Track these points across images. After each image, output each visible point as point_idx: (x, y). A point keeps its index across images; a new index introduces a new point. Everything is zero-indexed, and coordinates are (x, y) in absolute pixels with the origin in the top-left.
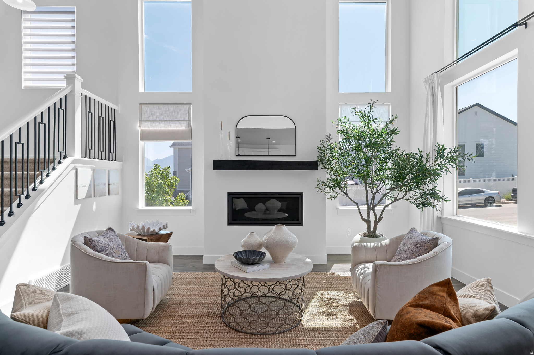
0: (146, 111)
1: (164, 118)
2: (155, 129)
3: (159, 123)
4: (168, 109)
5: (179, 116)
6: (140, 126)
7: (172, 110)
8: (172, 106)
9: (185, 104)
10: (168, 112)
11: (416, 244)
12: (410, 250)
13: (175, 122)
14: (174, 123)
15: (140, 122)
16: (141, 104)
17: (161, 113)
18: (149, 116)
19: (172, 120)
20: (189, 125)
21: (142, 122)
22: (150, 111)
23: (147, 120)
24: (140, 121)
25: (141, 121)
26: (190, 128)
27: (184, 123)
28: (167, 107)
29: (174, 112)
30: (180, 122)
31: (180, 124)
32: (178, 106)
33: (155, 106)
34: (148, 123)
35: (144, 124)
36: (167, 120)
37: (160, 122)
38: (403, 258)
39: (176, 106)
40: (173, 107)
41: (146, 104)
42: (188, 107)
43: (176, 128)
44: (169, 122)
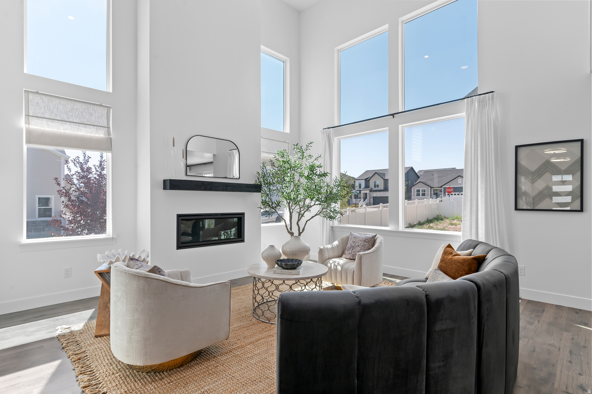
0: (38, 103)
1: (69, 118)
2: (55, 130)
3: (62, 124)
4: (75, 107)
5: (93, 119)
6: (27, 122)
7: (81, 110)
8: (83, 104)
9: (101, 105)
10: (75, 111)
11: (365, 240)
12: (362, 245)
13: (88, 126)
14: (86, 127)
15: (27, 117)
16: (25, 91)
17: (65, 111)
18: (43, 111)
19: (83, 123)
20: (109, 134)
21: (30, 118)
22: (44, 104)
23: (40, 116)
24: (25, 115)
25: (27, 115)
26: (110, 137)
27: (102, 129)
28: (74, 104)
29: (86, 112)
30: (95, 127)
31: (95, 130)
32: (92, 106)
33: (54, 99)
34: (42, 121)
35: (33, 120)
36: (75, 121)
37: (63, 122)
38: (358, 251)
39: (88, 105)
40: (84, 106)
41: (37, 93)
42: (106, 111)
43: (89, 134)
44: (77, 124)
